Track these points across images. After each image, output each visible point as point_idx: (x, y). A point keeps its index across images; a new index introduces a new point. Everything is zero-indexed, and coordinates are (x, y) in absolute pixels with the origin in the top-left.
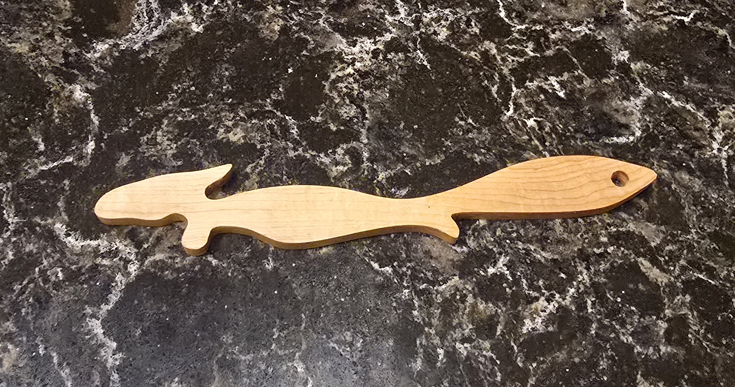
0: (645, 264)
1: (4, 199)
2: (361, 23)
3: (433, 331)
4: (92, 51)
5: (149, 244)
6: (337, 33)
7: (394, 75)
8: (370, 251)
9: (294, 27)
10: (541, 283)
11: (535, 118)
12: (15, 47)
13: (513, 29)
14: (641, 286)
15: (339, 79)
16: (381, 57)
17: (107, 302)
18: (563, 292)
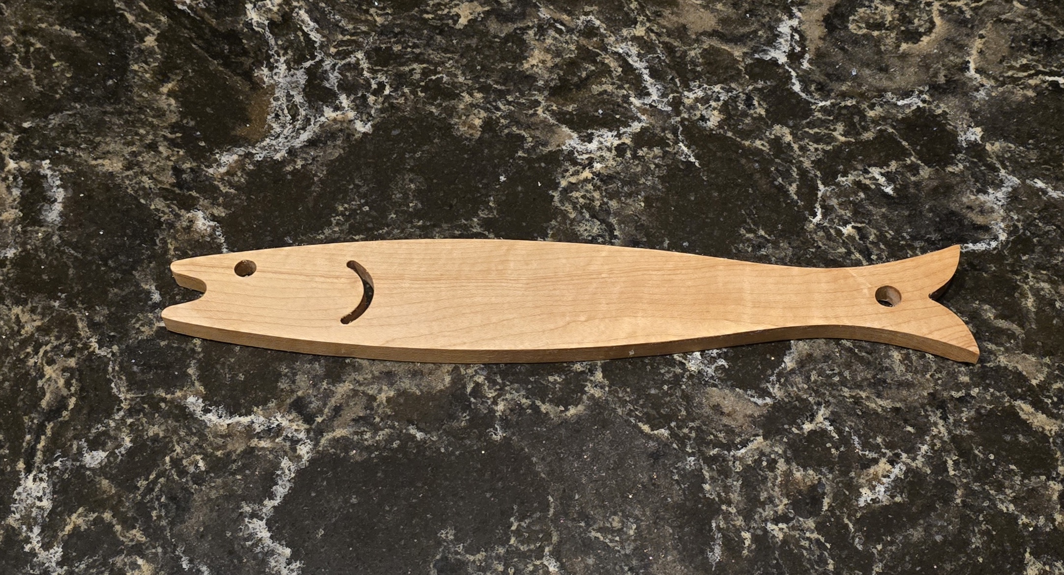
0: (1025, 409)
1: (110, 369)
2: (597, 111)
3: (733, 510)
4: (215, 165)
5: (325, 417)
6: (564, 126)
7: (650, 178)
8: (637, 410)
9: (502, 121)
10: (879, 440)
11: (853, 224)
12: (103, 165)
13: (813, 107)
14: (1021, 438)
15: (572, 187)
16: (628, 155)
17: (272, 497)
18: (912, 451)
